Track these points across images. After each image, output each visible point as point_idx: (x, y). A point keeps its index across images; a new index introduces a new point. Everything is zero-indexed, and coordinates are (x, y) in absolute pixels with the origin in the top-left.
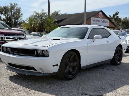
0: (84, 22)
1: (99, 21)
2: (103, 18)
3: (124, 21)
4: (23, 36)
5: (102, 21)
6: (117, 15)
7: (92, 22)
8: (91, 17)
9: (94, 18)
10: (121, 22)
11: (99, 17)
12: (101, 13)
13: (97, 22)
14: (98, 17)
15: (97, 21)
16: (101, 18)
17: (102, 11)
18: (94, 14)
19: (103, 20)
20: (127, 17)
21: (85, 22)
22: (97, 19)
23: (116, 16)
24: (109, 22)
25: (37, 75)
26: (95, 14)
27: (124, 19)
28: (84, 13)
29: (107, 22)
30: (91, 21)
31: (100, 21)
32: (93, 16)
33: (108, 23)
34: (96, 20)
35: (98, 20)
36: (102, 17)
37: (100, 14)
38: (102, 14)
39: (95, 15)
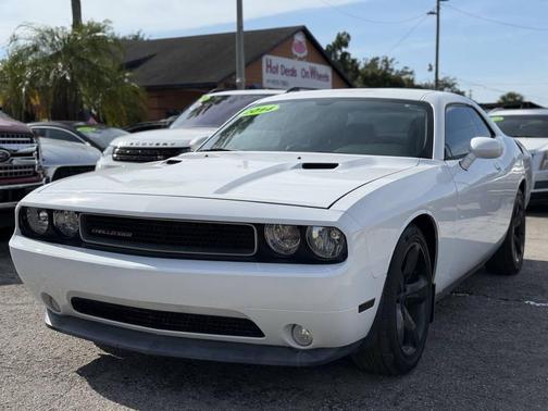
0: (234, 73)
1: (293, 73)
2: (307, 59)
3: (370, 73)
4: (27, 142)
5: (307, 73)
6: (344, 49)
7: (266, 76)
8: (262, 55)
9: (276, 60)
10: (360, 77)
11: (295, 53)
12: (299, 38)
13: (284, 78)
14: (291, 56)
15: (286, 72)
16: (300, 59)
17: (304, 30)
18: (274, 43)
19: (307, 66)
20: (378, 59)
21: (240, 76)
22: (288, 63)
23: (339, 53)
24: (330, 78)
25: (268, 360)
26: (279, 40)
27: (367, 66)
28: (234, 34)
29: (326, 76)
30: (261, 69)
31: (299, 73)
32: (272, 50)
33: (328, 80)
34: (282, 66)
35: (290, 67)
36: (305, 53)
37: (295, 42)
38: (304, 43)
39: (275, 46)
